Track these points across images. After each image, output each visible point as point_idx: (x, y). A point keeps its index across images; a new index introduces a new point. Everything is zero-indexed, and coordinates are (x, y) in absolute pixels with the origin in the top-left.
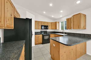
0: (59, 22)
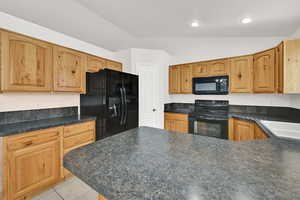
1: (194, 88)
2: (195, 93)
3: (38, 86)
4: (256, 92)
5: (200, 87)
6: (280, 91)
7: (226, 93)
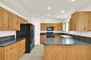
0: (66, 23)
1: (47, 29)
2: (47, 30)
3: (8, 28)
4: (58, 30)
5: (48, 29)
6: (62, 30)
7: (53, 30)
